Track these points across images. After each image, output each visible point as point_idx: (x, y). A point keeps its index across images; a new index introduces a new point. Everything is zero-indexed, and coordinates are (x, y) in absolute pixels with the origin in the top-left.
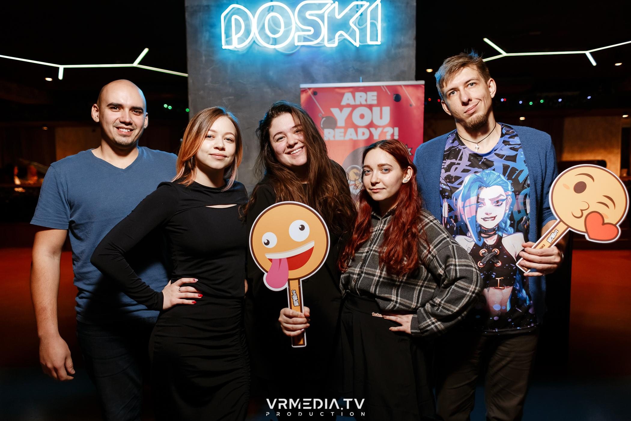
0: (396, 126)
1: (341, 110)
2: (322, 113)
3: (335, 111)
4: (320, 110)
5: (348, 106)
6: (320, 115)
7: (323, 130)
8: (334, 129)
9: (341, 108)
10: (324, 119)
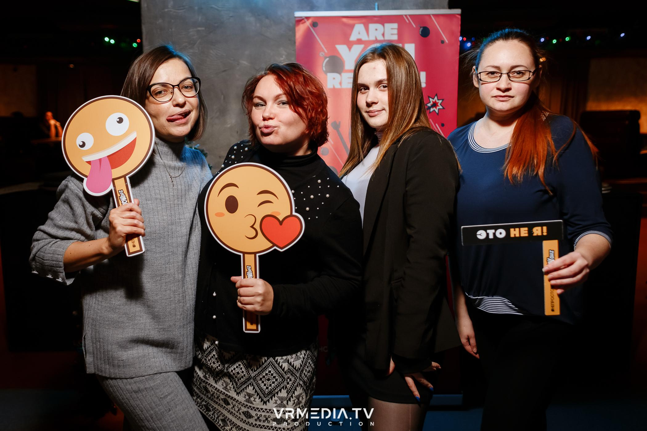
0: (423, 71)
1: (350, 48)
2: (324, 52)
3: (342, 49)
4: (322, 48)
5: (359, 42)
6: (322, 54)
7: (326, 75)
8: (340, 73)
9: (350, 45)
10: (327, 59)
